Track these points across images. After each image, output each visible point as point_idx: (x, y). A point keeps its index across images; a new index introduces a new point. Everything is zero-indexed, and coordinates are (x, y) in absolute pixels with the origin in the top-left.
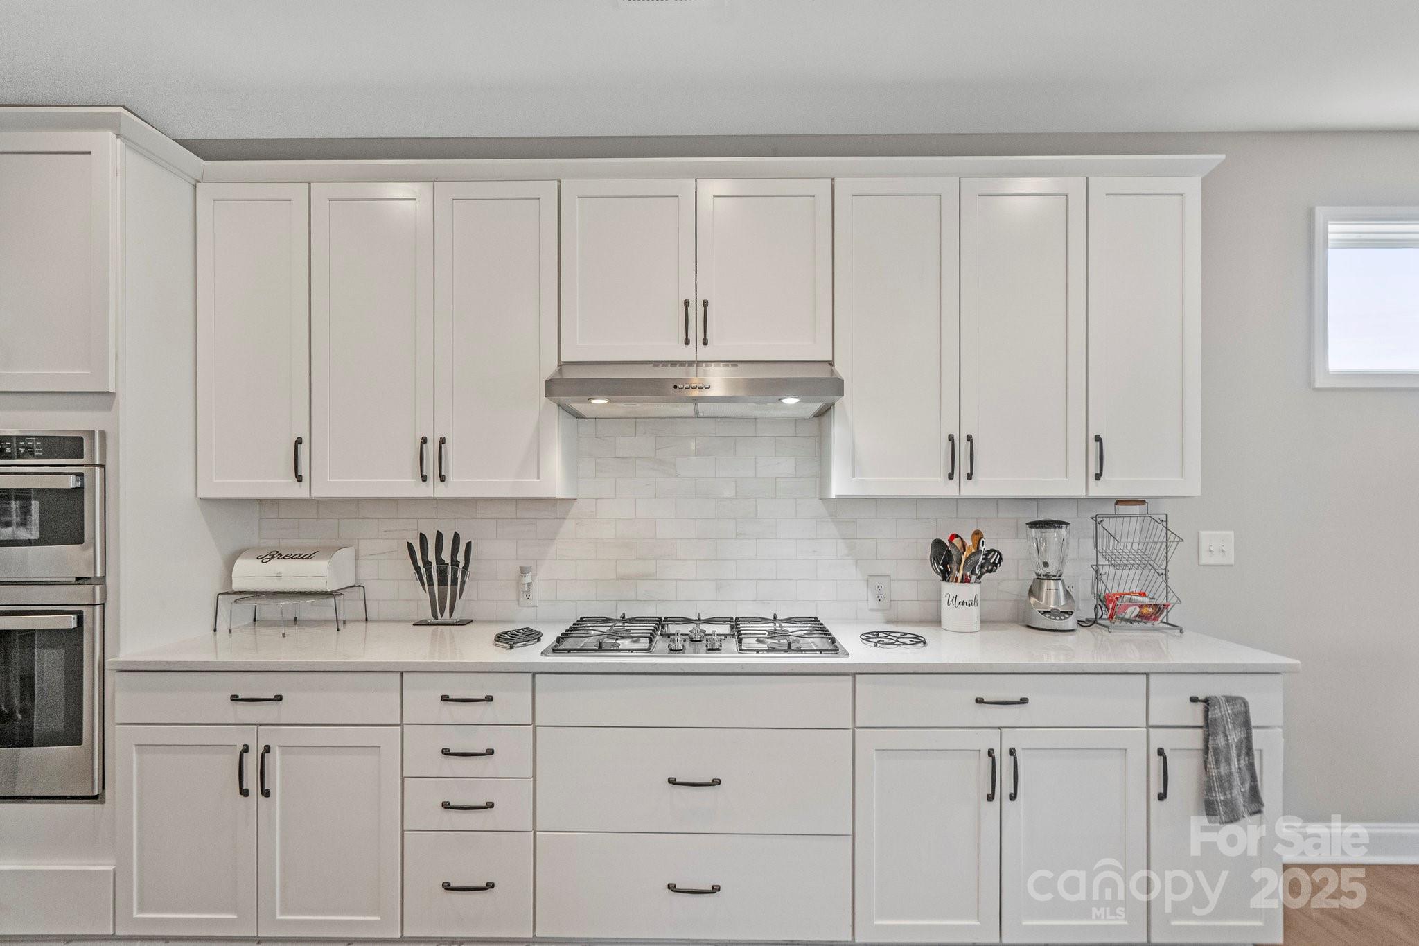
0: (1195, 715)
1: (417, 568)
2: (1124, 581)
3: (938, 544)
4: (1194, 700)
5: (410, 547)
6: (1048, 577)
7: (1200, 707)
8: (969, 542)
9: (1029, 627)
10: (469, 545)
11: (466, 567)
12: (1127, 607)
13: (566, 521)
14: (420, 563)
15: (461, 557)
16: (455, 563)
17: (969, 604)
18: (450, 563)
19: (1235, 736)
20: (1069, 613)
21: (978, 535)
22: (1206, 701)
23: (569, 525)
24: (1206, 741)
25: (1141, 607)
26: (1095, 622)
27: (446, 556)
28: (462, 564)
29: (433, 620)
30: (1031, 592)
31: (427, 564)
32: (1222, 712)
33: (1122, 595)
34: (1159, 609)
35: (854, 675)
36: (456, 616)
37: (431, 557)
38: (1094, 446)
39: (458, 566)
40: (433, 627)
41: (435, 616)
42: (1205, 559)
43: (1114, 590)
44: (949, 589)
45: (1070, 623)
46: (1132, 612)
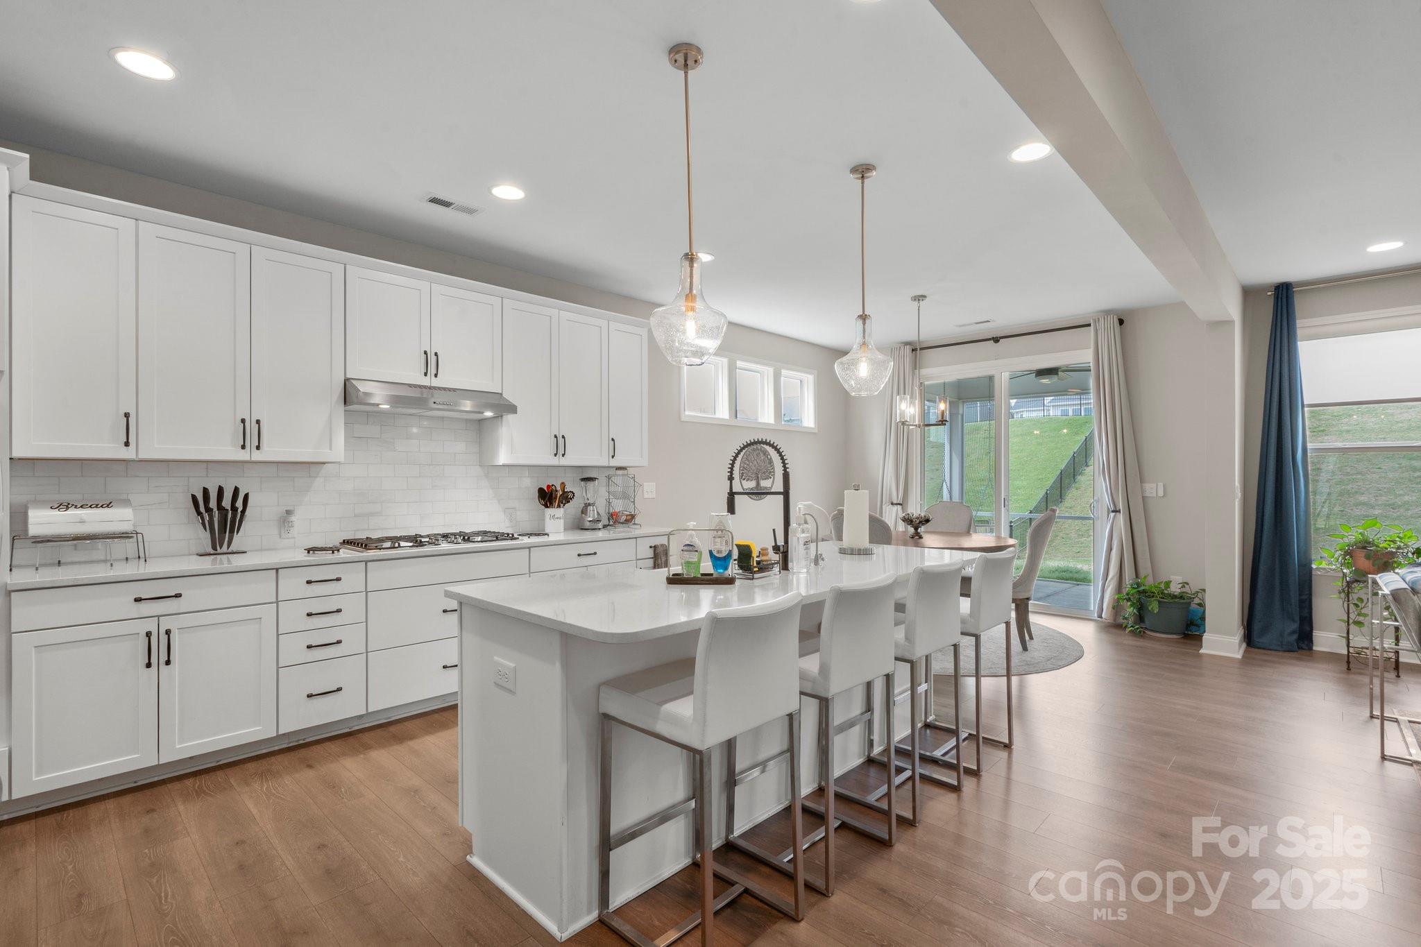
0: (650, 553)
1: (199, 513)
2: (618, 506)
3: (541, 491)
4: (651, 547)
5: (194, 498)
6: (589, 505)
7: (652, 550)
8: (558, 488)
9: (582, 529)
10: (246, 497)
11: (243, 512)
12: (622, 516)
13: (318, 479)
14: (202, 509)
15: (239, 504)
16: (234, 509)
17: (560, 518)
18: (230, 509)
19: (663, 559)
20: (600, 521)
21: (563, 485)
22: (655, 547)
23: (319, 482)
24: (655, 563)
25: (627, 516)
26: (609, 525)
27: (226, 503)
28: (240, 509)
29: (212, 552)
30: (582, 512)
31: (208, 510)
32: (660, 550)
33: (619, 512)
34: (633, 517)
35: (529, 548)
36: (233, 548)
37: (213, 504)
38: (612, 443)
39: (237, 511)
40: (212, 557)
41: (214, 548)
42: (646, 496)
43: (617, 510)
44: (550, 511)
45: (600, 525)
46: (624, 518)
